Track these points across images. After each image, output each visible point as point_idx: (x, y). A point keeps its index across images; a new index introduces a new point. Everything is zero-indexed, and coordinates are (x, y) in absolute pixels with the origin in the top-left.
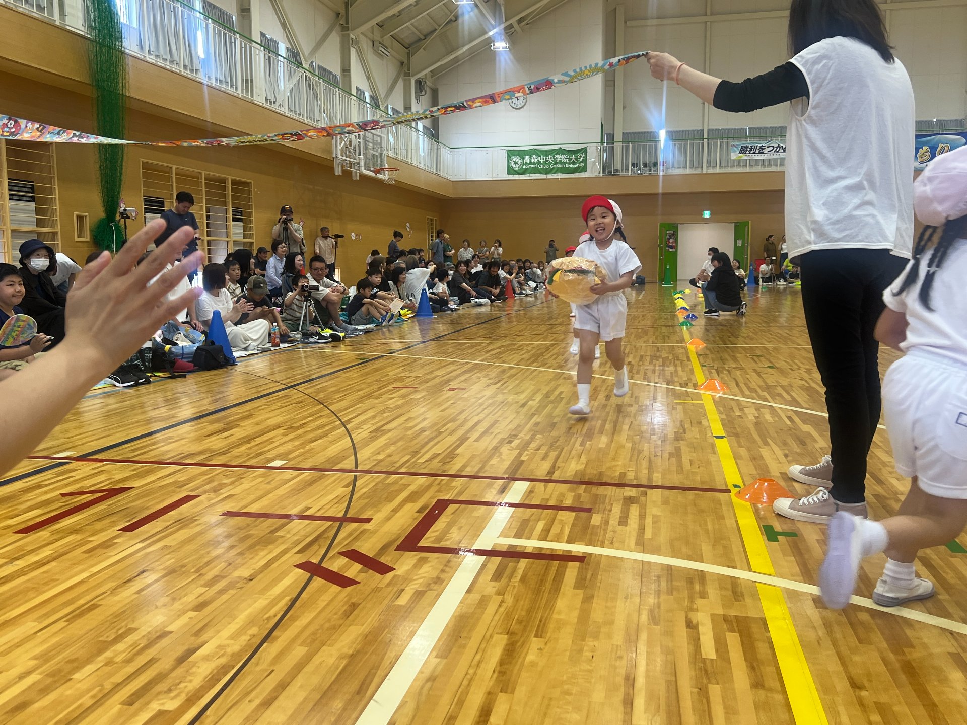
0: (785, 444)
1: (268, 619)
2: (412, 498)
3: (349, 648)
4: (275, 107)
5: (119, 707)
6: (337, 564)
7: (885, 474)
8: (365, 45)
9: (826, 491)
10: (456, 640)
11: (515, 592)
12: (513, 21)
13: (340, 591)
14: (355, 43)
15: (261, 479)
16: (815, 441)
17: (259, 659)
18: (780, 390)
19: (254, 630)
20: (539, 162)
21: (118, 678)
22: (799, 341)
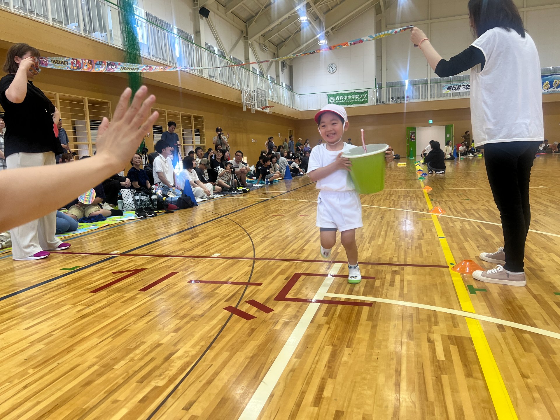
0: (477, 240)
1: (210, 337)
2: (282, 272)
3: (250, 353)
4: (213, 79)
5: (135, 384)
6: (245, 308)
7: (534, 256)
8: (256, 46)
9: (501, 267)
10: (305, 349)
11: (335, 323)
12: (329, 29)
13: (246, 322)
14: (251, 45)
15: (208, 263)
16: (494, 239)
17: (205, 358)
18: (473, 212)
19: (203, 343)
20: (344, 99)
21: (136, 368)
22: (482, 186)
